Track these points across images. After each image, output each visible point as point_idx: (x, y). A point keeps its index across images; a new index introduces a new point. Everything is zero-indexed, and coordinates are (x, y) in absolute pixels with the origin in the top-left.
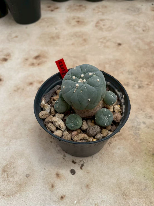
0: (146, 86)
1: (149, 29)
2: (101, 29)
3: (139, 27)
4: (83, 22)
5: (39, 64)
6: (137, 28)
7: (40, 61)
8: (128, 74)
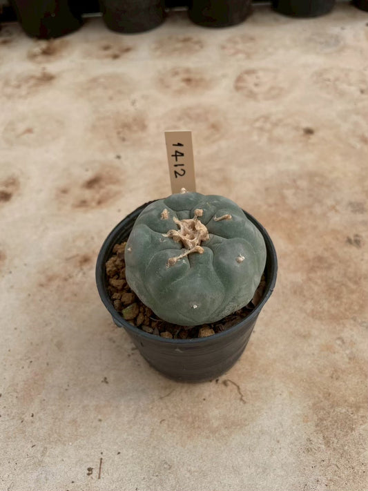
2: (252, 95)
3: (350, 84)
4: (201, 80)
5: (99, 202)
6: (344, 86)
7: (102, 191)
8: (352, 211)
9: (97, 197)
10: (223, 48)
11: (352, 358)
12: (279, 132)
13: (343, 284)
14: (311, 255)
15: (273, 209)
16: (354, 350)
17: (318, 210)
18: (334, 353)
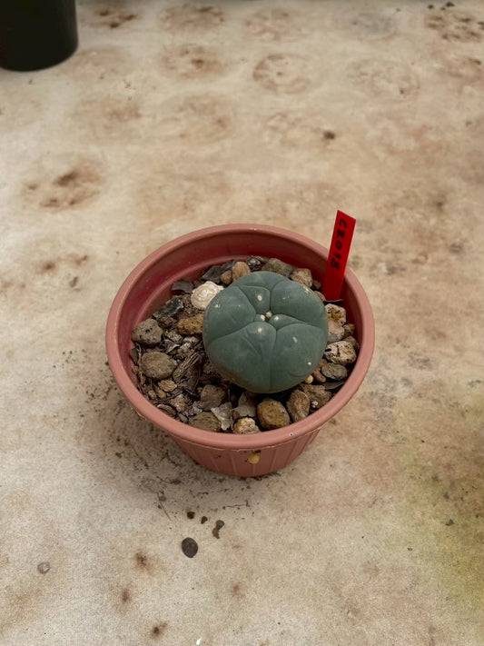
0: (410, 267)
1: (418, 88)
2: (272, 87)
3: (390, 82)
4: (215, 62)
5: (72, 203)
6: (382, 83)
7: (78, 190)
9: (71, 196)
10: (249, 23)
12: (295, 134)
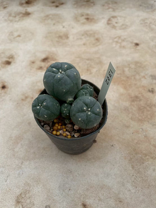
2: (114, 27)
4: (93, 19)
6: (153, 26)
7: (49, 63)
8: (151, 79)
9: (47, 66)
10: (103, 6)
11: (145, 136)
12: (124, 44)
13: (145, 108)
14: (133, 95)
15: (119, 76)
16: (147, 133)
17: (138, 77)
18: (139, 134)
